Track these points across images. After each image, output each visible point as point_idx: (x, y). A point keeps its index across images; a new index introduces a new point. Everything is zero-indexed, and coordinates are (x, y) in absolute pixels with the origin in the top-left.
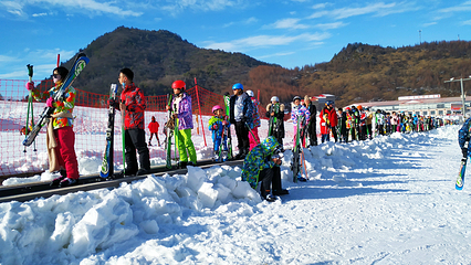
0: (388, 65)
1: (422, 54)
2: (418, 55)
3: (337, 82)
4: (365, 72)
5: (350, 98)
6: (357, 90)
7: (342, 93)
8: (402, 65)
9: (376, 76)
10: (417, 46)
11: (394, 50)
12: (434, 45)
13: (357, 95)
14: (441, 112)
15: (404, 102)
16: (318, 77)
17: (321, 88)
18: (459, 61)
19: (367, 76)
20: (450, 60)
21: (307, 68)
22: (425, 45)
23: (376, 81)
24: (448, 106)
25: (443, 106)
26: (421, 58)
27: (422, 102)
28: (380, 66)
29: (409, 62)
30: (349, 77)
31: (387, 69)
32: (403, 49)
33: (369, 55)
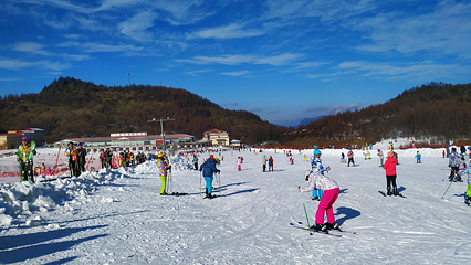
0: (100, 102)
1: (131, 95)
2: (127, 95)
3: (47, 115)
4: (78, 108)
5: (62, 133)
6: (69, 125)
7: (53, 127)
8: (114, 103)
9: (89, 112)
10: (126, 87)
11: (106, 89)
12: (141, 88)
13: (70, 130)
14: (147, 148)
15: (116, 138)
16: (25, 109)
17: (29, 121)
18: (161, 104)
19: (80, 112)
20: (155, 103)
21: (11, 98)
22: (134, 87)
23: (89, 117)
24: (153, 142)
25: (149, 143)
26: (130, 99)
27: (132, 138)
28: (93, 103)
29: (120, 102)
30: (61, 111)
31: (100, 106)
32: (114, 89)
33: (82, 92)
